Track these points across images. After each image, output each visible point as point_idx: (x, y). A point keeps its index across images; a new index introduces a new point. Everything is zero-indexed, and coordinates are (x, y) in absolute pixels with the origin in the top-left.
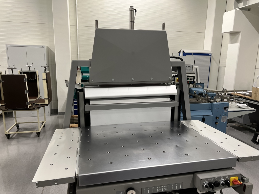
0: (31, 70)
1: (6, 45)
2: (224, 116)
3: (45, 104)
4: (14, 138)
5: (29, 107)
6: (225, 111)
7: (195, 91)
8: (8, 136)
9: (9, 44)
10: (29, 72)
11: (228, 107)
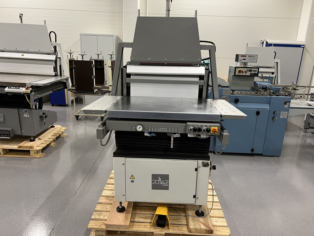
0: (99, 58)
1: (80, 34)
2: (283, 111)
3: (109, 91)
4: (83, 120)
5: (95, 92)
6: (286, 106)
7: (260, 84)
8: (77, 117)
9: (82, 33)
10: (98, 60)
11: (290, 102)
